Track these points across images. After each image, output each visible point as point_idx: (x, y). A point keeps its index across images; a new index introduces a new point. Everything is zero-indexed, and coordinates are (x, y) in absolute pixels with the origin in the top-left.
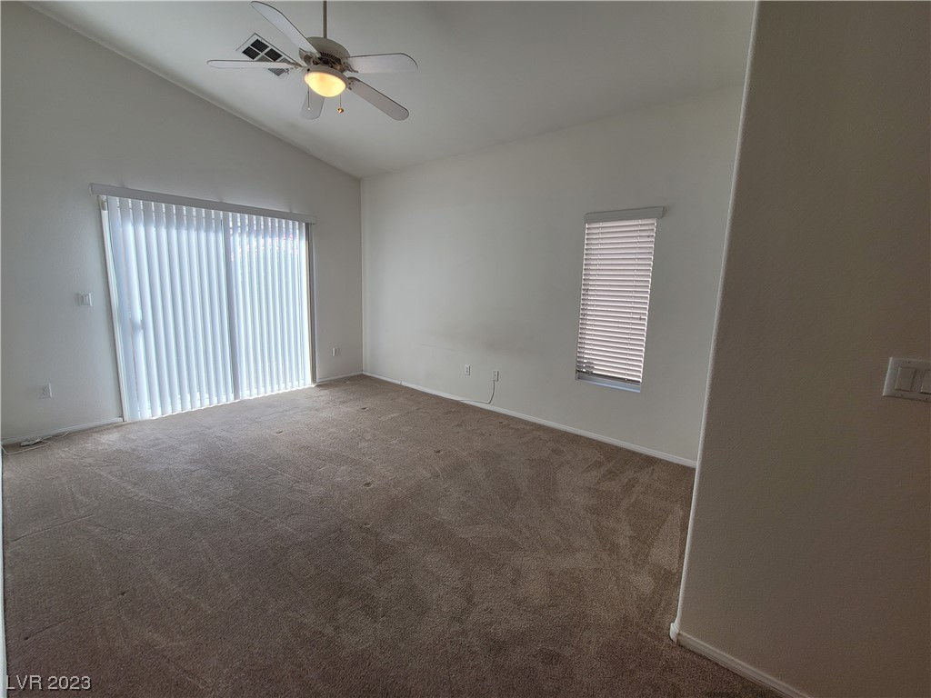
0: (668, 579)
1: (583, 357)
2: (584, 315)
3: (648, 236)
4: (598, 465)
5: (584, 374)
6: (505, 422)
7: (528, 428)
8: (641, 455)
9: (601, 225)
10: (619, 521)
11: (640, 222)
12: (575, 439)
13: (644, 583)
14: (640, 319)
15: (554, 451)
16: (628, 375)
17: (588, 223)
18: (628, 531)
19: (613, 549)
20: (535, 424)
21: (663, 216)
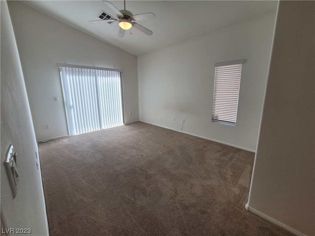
0: (245, 190)
1: (214, 114)
2: (215, 99)
3: (239, 70)
4: (220, 151)
5: (214, 120)
6: (187, 137)
7: (195, 138)
9: (221, 67)
10: (227, 170)
11: (236, 65)
12: (211, 142)
14: (236, 100)
15: (204, 146)
16: (231, 120)
17: (216, 67)
18: (231, 173)
19: (225, 179)
20: (197, 137)
21: (244, 63)
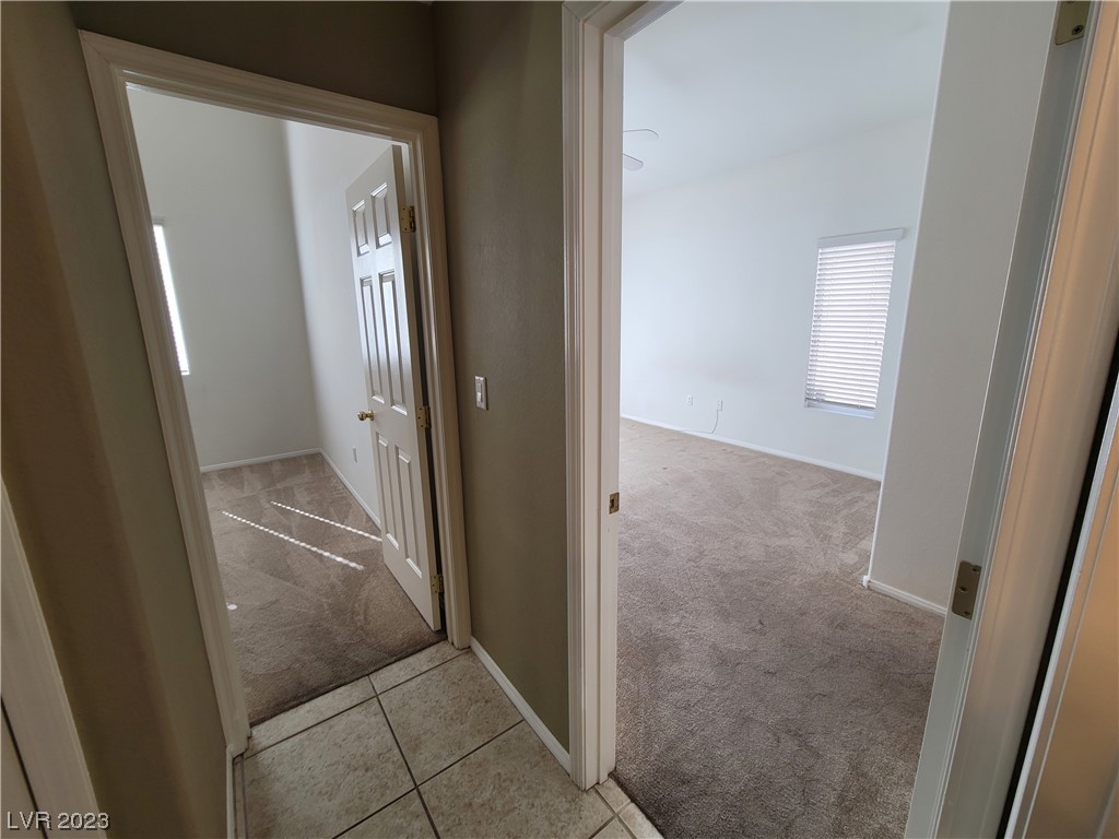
1: (814, 385)
2: (815, 342)
3: (887, 259)
4: (824, 485)
5: (813, 400)
6: (729, 450)
7: (753, 455)
8: (871, 480)
9: (836, 249)
10: (836, 522)
11: (879, 245)
12: (802, 465)
13: (850, 558)
14: (876, 344)
15: (778, 474)
16: (864, 401)
17: (822, 248)
18: (843, 529)
19: (827, 538)
20: (760, 452)
21: (903, 237)
